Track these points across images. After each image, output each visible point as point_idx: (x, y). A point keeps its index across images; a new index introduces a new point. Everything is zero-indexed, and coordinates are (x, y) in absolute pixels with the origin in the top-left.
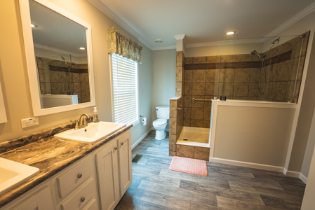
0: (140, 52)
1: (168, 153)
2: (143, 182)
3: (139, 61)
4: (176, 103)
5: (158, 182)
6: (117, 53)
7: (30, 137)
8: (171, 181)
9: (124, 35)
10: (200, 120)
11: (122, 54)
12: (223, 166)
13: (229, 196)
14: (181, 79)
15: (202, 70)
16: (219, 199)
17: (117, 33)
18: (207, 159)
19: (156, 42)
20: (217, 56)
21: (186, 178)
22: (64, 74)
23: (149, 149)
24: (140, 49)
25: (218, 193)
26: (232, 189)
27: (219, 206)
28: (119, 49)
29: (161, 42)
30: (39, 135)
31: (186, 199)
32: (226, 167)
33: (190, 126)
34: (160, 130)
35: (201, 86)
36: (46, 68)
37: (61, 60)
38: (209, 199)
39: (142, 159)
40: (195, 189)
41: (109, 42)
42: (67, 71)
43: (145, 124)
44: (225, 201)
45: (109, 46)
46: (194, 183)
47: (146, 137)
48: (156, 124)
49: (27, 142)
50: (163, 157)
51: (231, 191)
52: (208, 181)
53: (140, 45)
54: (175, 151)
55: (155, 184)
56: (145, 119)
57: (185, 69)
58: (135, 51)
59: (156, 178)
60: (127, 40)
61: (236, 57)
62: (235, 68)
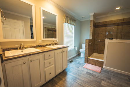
0: (75, 22)
1: (84, 62)
2: (72, 69)
3: (74, 25)
4: (88, 41)
5: (77, 70)
6: (66, 22)
7: (40, 45)
8: (83, 71)
9: (69, 16)
10: (102, 51)
11: (67, 23)
12: (110, 71)
13: (109, 82)
14: (92, 31)
15: (104, 28)
16: (102, 82)
17: (66, 16)
18: (102, 67)
19: (82, 17)
20: (112, 21)
21: (89, 71)
22: (51, 32)
23: (77, 60)
24: (75, 21)
25: (103, 80)
26: (112, 80)
27: (102, 84)
28: (67, 21)
29: (84, 17)
30: (42, 45)
31: (87, 78)
32: (112, 72)
33: (97, 53)
34: (82, 53)
35: (103, 35)
36: (47, 30)
37: (51, 27)
38: (98, 80)
39: (73, 62)
40: (92, 76)
41: (63, 19)
42: (52, 31)
43: (76, 50)
44: (106, 84)
45: (63, 20)
46: (93, 74)
47: (77, 55)
48: (81, 50)
49: (39, 47)
50: (82, 63)
51: (111, 81)
52: (100, 75)
53: (75, 19)
54: (87, 61)
55: (76, 70)
56: (76, 48)
57: (95, 28)
58: (73, 22)
59: (77, 69)
60: (70, 18)
61: (123, 19)
62: (123, 25)
